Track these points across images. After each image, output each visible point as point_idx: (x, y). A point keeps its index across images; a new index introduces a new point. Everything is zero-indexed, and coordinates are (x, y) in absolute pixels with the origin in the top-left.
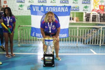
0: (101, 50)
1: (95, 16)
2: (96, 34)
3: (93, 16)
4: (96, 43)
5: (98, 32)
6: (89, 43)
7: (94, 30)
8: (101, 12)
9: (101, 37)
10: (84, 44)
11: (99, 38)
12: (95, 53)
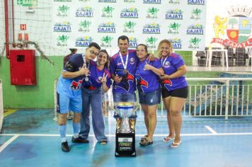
0: (229, 126)
1: (219, 53)
2: (216, 95)
3: (214, 53)
4: (218, 113)
5: (222, 91)
6: (203, 113)
7: (212, 86)
8: (232, 45)
9: (227, 101)
10: (193, 115)
11: (224, 102)
12: (214, 133)
